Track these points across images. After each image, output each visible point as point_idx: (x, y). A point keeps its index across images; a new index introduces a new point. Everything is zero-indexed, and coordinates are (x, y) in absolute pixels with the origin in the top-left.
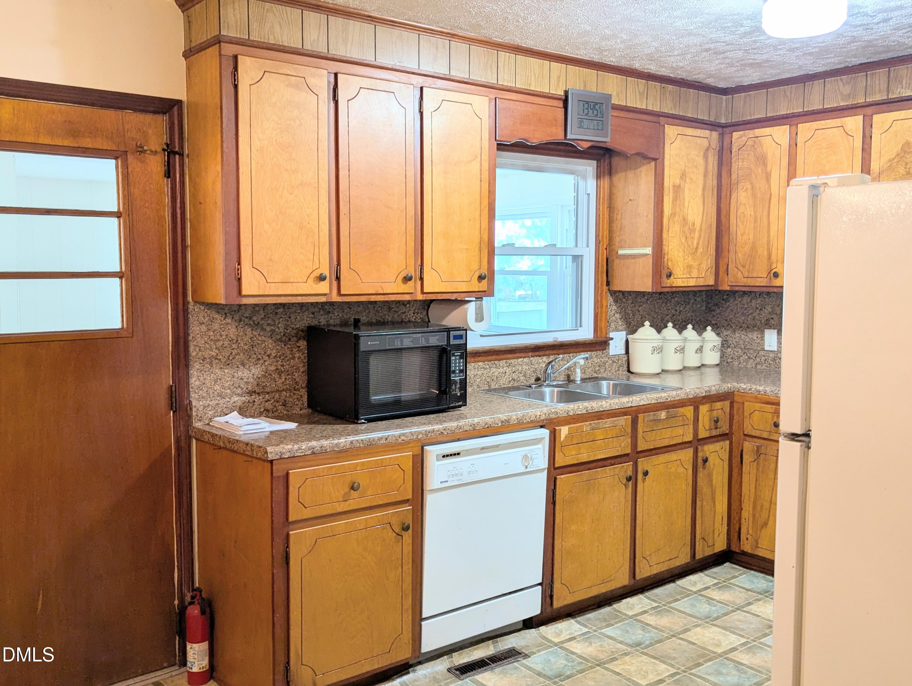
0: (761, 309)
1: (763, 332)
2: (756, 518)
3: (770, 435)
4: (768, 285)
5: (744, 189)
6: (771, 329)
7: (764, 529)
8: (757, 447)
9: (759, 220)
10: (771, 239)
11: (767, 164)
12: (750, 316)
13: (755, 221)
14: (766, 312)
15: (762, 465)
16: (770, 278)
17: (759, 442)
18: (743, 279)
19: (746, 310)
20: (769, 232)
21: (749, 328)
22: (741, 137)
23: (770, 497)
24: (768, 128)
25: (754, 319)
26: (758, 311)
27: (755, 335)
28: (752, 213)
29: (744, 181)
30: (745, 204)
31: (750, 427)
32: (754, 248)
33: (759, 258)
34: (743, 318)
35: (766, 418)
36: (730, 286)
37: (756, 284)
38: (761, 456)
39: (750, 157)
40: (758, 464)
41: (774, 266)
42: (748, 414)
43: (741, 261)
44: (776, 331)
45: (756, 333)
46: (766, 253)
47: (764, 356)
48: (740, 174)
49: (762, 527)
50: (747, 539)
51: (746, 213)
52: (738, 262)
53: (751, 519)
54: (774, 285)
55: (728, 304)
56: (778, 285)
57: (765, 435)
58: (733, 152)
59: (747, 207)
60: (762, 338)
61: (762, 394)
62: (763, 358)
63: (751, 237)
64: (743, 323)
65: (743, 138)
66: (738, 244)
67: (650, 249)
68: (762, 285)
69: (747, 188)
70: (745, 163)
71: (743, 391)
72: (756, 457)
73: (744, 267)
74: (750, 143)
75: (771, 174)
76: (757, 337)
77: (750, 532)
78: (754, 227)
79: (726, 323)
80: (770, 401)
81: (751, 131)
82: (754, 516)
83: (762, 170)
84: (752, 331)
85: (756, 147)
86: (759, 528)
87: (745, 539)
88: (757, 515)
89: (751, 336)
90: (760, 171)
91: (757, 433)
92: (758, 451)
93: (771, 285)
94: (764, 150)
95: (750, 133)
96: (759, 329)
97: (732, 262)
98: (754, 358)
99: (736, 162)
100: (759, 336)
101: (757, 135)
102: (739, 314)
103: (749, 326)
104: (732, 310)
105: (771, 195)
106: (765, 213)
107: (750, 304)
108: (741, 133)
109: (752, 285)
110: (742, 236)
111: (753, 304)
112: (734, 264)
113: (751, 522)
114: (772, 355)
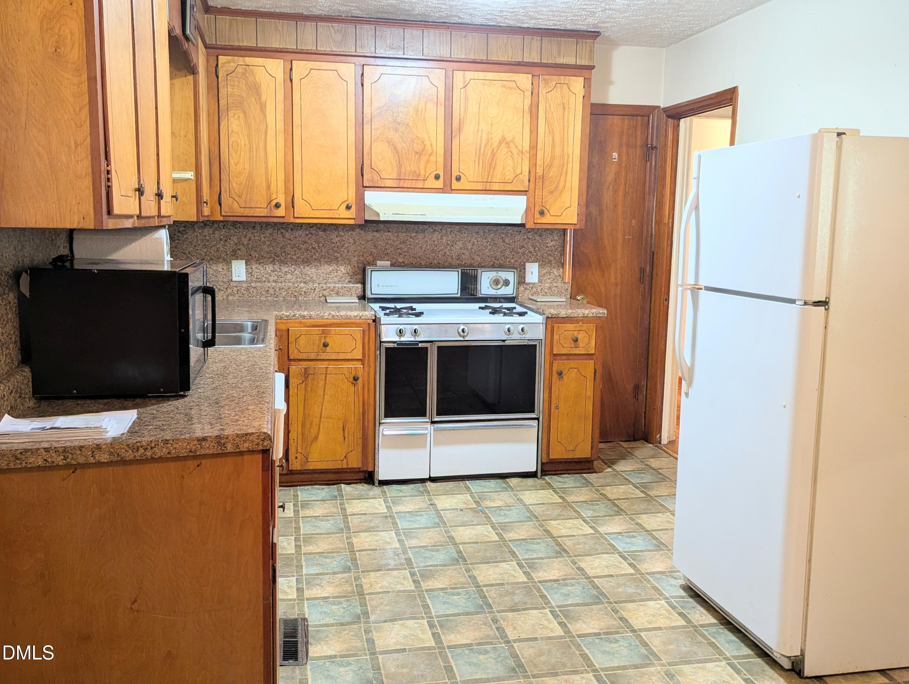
0: (226, 241)
1: (229, 263)
2: (306, 435)
3: (318, 355)
4: (269, 215)
5: (236, 117)
6: (238, 259)
7: (314, 444)
8: (305, 369)
9: (255, 150)
10: (270, 170)
11: (261, 95)
12: (213, 248)
13: (251, 151)
14: (232, 242)
15: (310, 385)
16: (271, 209)
17: (304, 364)
18: (240, 209)
19: (208, 241)
20: (266, 163)
21: (212, 260)
22: (229, 62)
23: (320, 412)
24: (260, 59)
25: (218, 251)
26: (222, 243)
27: (220, 267)
28: (247, 142)
29: (234, 108)
30: (238, 133)
31: (296, 351)
32: (250, 178)
33: (257, 188)
34: (205, 250)
35: (313, 340)
36: (223, 216)
37: (255, 215)
38: (310, 376)
39: (241, 85)
40: (306, 385)
41: (274, 197)
42: (294, 339)
43: (236, 191)
44: (244, 261)
45: (221, 265)
46: (264, 184)
47: (236, 287)
48: (230, 101)
49: (312, 442)
50: (296, 458)
51: (240, 143)
52: (232, 192)
53: (300, 437)
54: (275, 215)
55: (185, 236)
56: (279, 215)
57: (312, 356)
58: (220, 76)
59: (240, 135)
60: (229, 270)
61: (307, 319)
62: (235, 289)
63: (247, 166)
64: (206, 255)
65: (232, 64)
66: (231, 174)
67: (192, 173)
68: (262, 215)
69: (239, 116)
70: (235, 90)
71: (286, 318)
72: (304, 379)
73: (240, 197)
74: (240, 70)
75: (266, 105)
76: (223, 269)
77: (299, 451)
78: (250, 157)
79: (185, 256)
80: (316, 324)
81: (241, 59)
82: (303, 434)
83: (255, 99)
84: (217, 262)
85: (247, 75)
86: (309, 443)
87: (294, 458)
88: (306, 432)
89: (215, 268)
90: (253, 100)
91: (304, 356)
92: (305, 373)
93: (272, 215)
94: (257, 80)
95: (240, 60)
96: (224, 260)
97: (226, 192)
98: (225, 290)
99: (224, 88)
100: (225, 268)
101: (248, 63)
102: (200, 246)
103: (212, 257)
104: (191, 243)
105: (267, 126)
106: (262, 144)
107: (213, 235)
108: (230, 58)
109: (251, 215)
110: (236, 165)
111: (217, 236)
112: (228, 195)
113: (300, 441)
114: (245, 285)
